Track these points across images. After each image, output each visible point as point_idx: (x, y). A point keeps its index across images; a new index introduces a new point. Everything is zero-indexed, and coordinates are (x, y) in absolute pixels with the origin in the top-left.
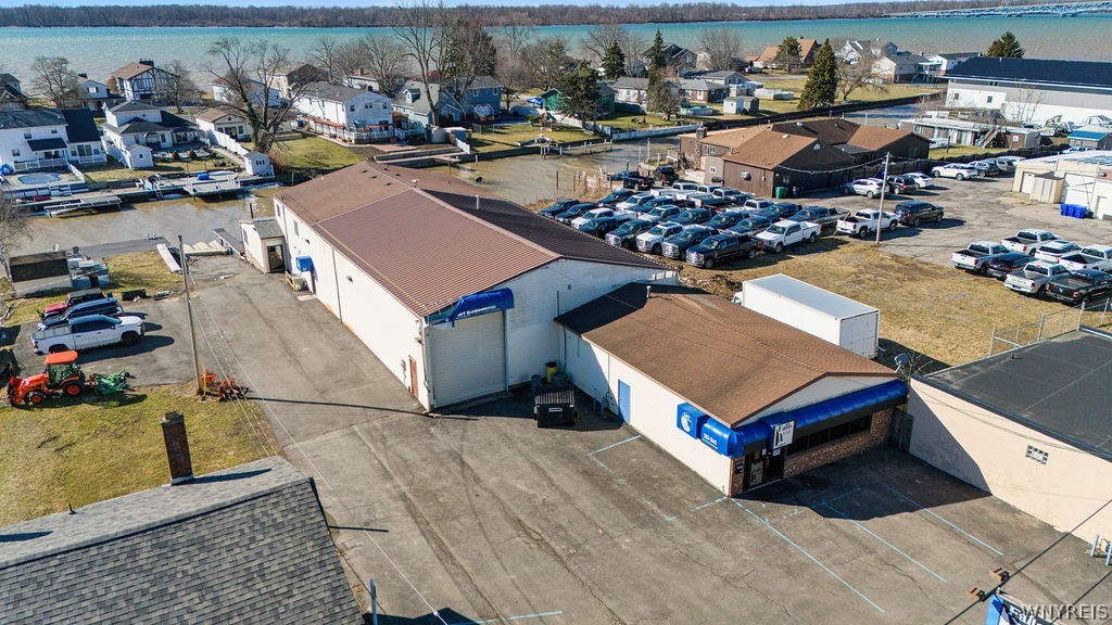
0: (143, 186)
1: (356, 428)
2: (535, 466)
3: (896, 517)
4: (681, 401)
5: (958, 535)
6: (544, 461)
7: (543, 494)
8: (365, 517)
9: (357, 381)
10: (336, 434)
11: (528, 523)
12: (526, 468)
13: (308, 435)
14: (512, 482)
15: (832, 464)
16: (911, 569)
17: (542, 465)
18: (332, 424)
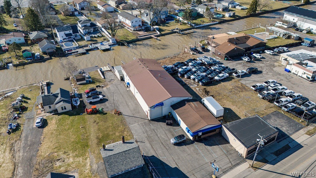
0: (89, 47)
1: (139, 123)
2: (165, 133)
3: (214, 146)
4: (187, 127)
5: (222, 150)
6: (167, 132)
7: (166, 139)
8: (141, 140)
9: (139, 113)
10: (136, 124)
11: (163, 143)
12: (164, 133)
13: (132, 124)
14: (162, 136)
15: (209, 136)
16: (213, 155)
17: (166, 133)
18: (136, 122)
